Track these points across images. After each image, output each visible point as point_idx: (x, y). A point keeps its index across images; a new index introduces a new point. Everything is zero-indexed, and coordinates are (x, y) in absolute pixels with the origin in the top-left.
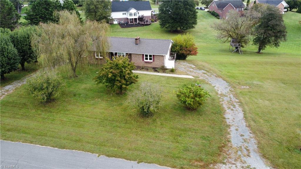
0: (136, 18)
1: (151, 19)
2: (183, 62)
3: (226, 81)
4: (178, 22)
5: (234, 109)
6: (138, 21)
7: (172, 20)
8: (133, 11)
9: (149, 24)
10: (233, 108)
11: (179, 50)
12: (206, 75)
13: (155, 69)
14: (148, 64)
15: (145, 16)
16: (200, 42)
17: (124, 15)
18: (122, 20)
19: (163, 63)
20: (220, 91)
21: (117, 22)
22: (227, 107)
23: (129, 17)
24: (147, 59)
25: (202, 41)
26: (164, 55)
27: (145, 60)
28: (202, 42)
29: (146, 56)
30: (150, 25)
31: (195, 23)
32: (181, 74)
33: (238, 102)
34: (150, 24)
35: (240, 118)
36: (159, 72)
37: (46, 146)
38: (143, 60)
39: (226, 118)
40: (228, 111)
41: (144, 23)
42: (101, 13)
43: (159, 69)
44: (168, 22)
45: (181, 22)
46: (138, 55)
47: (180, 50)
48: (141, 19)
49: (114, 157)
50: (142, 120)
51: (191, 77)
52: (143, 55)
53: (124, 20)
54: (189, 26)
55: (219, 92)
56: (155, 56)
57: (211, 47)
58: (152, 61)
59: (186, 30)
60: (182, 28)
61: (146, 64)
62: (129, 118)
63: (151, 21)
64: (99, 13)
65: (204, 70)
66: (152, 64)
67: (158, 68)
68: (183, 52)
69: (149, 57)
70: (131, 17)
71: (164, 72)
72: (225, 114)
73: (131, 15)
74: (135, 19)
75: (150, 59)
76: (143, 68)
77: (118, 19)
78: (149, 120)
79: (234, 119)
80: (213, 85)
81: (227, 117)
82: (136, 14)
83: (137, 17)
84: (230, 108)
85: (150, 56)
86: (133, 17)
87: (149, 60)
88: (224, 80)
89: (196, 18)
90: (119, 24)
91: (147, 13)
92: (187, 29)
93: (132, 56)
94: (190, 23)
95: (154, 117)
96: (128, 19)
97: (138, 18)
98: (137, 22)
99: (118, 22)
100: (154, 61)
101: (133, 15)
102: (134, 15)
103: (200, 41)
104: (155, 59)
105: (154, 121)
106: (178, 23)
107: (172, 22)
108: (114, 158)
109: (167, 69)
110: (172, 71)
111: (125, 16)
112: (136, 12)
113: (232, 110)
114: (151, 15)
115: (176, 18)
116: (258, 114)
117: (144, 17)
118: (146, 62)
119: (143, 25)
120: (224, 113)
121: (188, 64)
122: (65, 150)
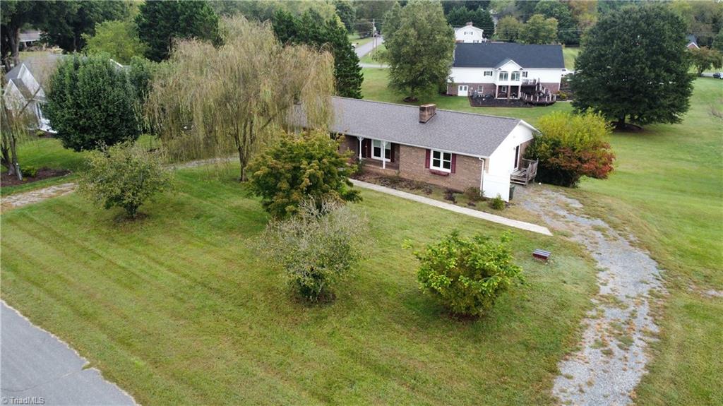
0: (518, 87)
1: (559, 93)
2: (553, 191)
3: (659, 263)
4: (624, 99)
5: (616, 353)
6: (520, 93)
7: (606, 94)
8: (510, 67)
9: (548, 102)
10: (617, 351)
11: (548, 154)
12: (598, 234)
13: (450, 196)
14: (438, 177)
15: (542, 84)
16: (682, 159)
17: (486, 76)
18: (481, 87)
19: (479, 181)
20: (611, 285)
21: (467, 91)
22: (596, 341)
23: (499, 83)
24: (437, 163)
25: (690, 158)
26: (480, 157)
27: (432, 167)
28: (689, 161)
29: (437, 154)
30: (549, 107)
31: (682, 107)
32: (515, 219)
33: (653, 335)
34: (551, 104)
35: (616, 388)
36: (455, 203)
37: (15, 308)
38: (427, 165)
39: (561, 374)
40: (588, 351)
41: (535, 98)
42: (424, 66)
43: (464, 194)
44: (593, 97)
45: (633, 99)
46: (416, 151)
47: (553, 155)
48: (529, 89)
49: (117, 382)
50: (288, 309)
51: (543, 231)
52: (428, 151)
53: (485, 89)
54: (656, 114)
55: (604, 290)
56: (457, 158)
57: (712, 176)
58: (449, 171)
59: (646, 123)
60: (636, 117)
61: (433, 176)
62: (260, 296)
63: (557, 97)
64: (420, 65)
65: (603, 220)
66: (450, 180)
67: (461, 193)
68: (557, 161)
69: (442, 160)
70: (503, 83)
71: (471, 205)
72: (566, 360)
73: (504, 76)
74: (515, 88)
75: (446, 165)
76: (418, 188)
77: (470, 85)
78: (308, 314)
79: (590, 384)
80: (599, 265)
81: (565, 371)
82: (518, 75)
83: (519, 83)
84: (603, 345)
85: (447, 156)
86: (509, 82)
87: (441, 169)
88: (654, 259)
89: (688, 94)
90: (472, 96)
91: (550, 77)
92: (651, 120)
93: (401, 151)
94: (661, 105)
95: (326, 310)
96: (495, 86)
97: (522, 87)
98: (517, 96)
99: (469, 93)
100: (454, 171)
101: (510, 76)
102: (513, 78)
103: (682, 157)
104: (457, 165)
105: (319, 320)
106: (626, 103)
107: (605, 97)
108: (115, 384)
109: (485, 199)
110: (496, 205)
111: (488, 80)
112: (518, 70)
113: (609, 353)
114: (559, 82)
115: (619, 89)
116: (708, 393)
117: (538, 84)
118: (435, 173)
119: (532, 104)
120: (567, 354)
121: (564, 198)
122: (38, 327)
